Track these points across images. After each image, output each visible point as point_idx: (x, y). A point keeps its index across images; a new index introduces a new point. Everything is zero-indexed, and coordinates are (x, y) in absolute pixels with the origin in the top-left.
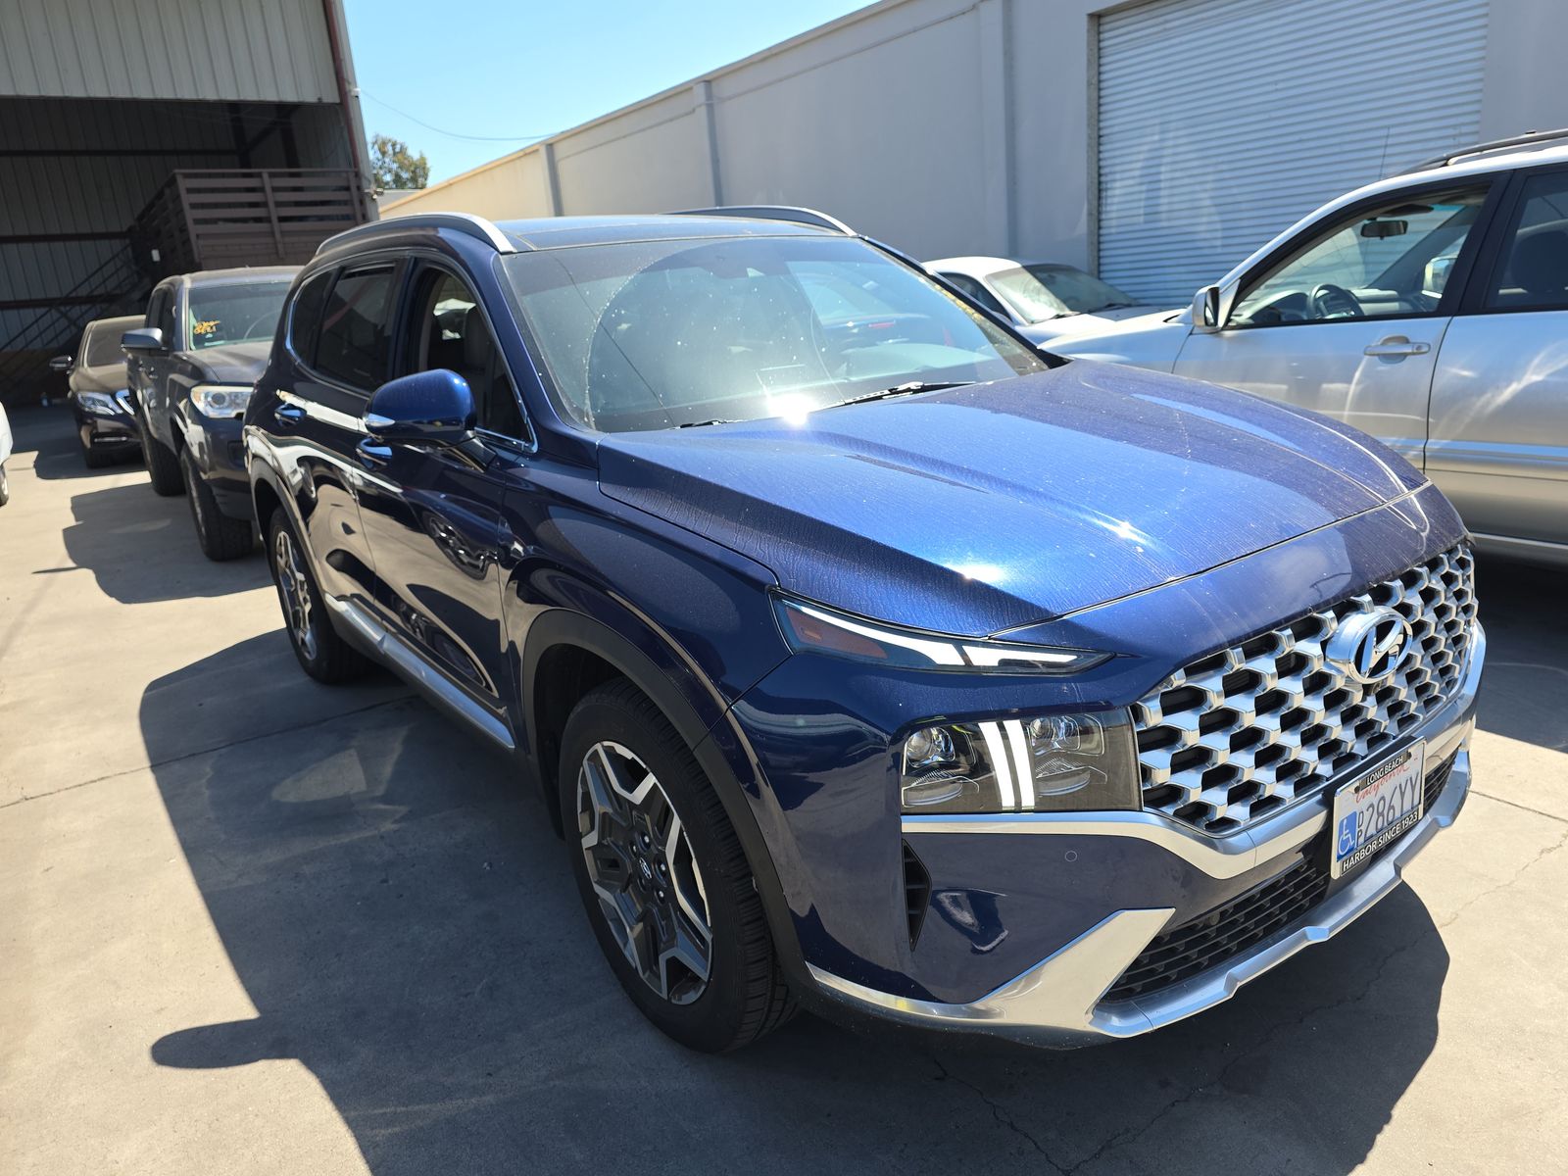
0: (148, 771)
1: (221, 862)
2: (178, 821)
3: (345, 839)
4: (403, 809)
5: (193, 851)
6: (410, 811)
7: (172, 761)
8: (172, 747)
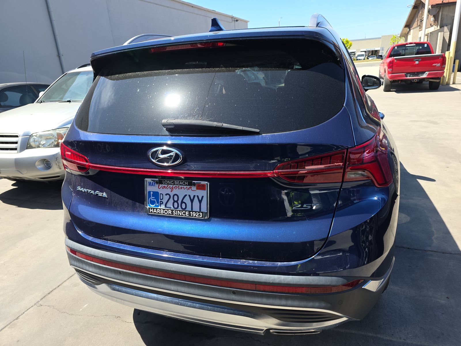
1: (426, 205)
5: (435, 211)
7: (453, 254)
8: (456, 262)
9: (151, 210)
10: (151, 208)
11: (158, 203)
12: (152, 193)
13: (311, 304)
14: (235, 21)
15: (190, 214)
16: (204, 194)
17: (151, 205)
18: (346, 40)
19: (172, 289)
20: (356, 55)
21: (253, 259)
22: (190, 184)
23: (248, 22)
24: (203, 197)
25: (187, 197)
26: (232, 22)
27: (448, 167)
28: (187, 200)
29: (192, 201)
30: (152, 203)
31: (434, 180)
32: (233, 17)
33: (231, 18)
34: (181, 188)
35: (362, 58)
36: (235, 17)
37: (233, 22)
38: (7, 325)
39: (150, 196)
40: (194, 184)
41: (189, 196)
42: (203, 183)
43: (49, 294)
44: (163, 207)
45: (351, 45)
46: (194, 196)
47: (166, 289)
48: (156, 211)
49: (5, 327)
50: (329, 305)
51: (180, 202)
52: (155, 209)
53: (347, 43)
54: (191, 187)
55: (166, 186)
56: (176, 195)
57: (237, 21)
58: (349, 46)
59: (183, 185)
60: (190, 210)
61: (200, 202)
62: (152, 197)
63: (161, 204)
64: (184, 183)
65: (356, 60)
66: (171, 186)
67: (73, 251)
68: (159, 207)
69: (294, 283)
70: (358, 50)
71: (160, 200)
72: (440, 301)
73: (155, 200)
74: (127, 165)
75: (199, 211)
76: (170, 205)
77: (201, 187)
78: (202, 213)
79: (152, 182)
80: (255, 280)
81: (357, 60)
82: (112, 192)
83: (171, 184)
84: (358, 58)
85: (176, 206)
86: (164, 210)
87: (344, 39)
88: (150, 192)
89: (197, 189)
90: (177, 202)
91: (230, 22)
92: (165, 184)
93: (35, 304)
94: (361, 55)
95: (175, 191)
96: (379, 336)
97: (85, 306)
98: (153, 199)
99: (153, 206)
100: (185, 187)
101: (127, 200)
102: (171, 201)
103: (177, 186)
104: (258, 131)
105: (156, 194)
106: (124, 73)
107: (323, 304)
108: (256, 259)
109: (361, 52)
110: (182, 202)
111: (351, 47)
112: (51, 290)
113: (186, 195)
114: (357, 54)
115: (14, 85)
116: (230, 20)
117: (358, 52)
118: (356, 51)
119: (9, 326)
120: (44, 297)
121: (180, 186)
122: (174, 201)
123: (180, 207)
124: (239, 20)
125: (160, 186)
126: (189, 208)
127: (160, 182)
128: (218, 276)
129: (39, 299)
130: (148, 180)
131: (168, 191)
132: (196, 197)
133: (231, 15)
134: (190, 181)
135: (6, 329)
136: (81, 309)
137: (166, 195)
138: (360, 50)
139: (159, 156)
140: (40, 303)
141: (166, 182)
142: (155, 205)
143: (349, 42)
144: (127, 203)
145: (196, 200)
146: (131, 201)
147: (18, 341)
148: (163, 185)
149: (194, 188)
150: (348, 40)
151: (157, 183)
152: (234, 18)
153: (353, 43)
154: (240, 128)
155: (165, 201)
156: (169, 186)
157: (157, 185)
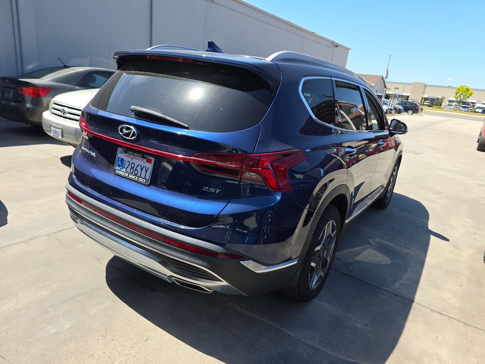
0: (415, 301)
1: (418, 256)
2: (419, 274)
3: (389, 244)
4: (370, 240)
5: (422, 264)
6: (370, 239)
7: (405, 299)
8: (401, 305)
9: (116, 171)
10: (117, 170)
11: (122, 167)
12: (120, 159)
13: (197, 261)
14: (335, 47)
15: (138, 179)
16: (150, 166)
17: (118, 167)
18: (467, 88)
19: (115, 230)
20: (475, 107)
21: (168, 219)
22: (143, 157)
23: (350, 49)
24: (148, 168)
25: (140, 166)
26: (331, 47)
27: (475, 234)
28: (139, 169)
29: (142, 170)
30: (119, 166)
31: (447, 240)
32: (334, 42)
33: (331, 43)
34: (138, 159)
35: (481, 111)
36: (336, 42)
37: (333, 47)
38: (23, 242)
39: (118, 161)
40: (145, 158)
41: (141, 165)
42: (150, 158)
43: (60, 231)
44: (124, 170)
45: (471, 95)
46: (144, 166)
47: (111, 229)
48: (119, 173)
49: (21, 242)
50: (209, 266)
51: (134, 169)
52: (119, 171)
53: (467, 91)
54: (143, 160)
55: (129, 155)
56: (133, 163)
57: (337, 46)
58: (468, 95)
59: (138, 157)
60: (139, 176)
61: (146, 171)
62: (120, 162)
63: (123, 168)
64: (139, 156)
65: (473, 112)
66: (132, 156)
67: (70, 193)
68: (122, 170)
69: (188, 242)
70: (479, 102)
71: (123, 165)
72: (357, 325)
73: (121, 164)
74: (106, 134)
75: (144, 178)
76: (128, 170)
77: (149, 161)
78: (146, 179)
79: (122, 151)
80: (163, 234)
81: (475, 112)
82: (98, 153)
83: (132, 155)
84: (477, 110)
85: (132, 172)
86: (124, 172)
87: (464, 86)
88: (119, 158)
89: (147, 161)
90: (133, 168)
91: (329, 47)
92: (128, 154)
93: (47, 235)
94: (481, 107)
95: (134, 161)
96: (283, 329)
97: (80, 246)
98: (120, 163)
99: (119, 168)
100: (140, 158)
101: (106, 161)
102: (130, 167)
103: (136, 157)
104: (187, 126)
105: (122, 160)
106: (130, 71)
107: (205, 264)
108: (169, 220)
109: (483, 104)
110: (136, 169)
111: (470, 97)
112: (63, 229)
113: (139, 165)
114: (477, 105)
115: (101, 70)
116: (330, 45)
117: (479, 103)
118: (477, 102)
119: (24, 242)
120: (56, 232)
121: (137, 157)
122: (132, 168)
123: (134, 173)
124: (340, 46)
125: (126, 154)
126: (139, 175)
127: (126, 152)
128: (143, 226)
129: (52, 233)
130: (120, 150)
131: (129, 159)
132: (145, 167)
133: (332, 40)
134: (143, 154)
135: (21, 243)
136: (76, 247)
137: (128, 162)
138: (482, 101)
139: (124, 131)
140: (51, 235)
141: (129, 153)
142: (120, 168)
143: (470, 91)
144: (105, 163)
145: (144, 170)
146: (108, 162)
147: (25, 253)
148: (128, 155)
149: (145, 161)
150: (470, 87)
151: (124, 152)
152: (335, 44)
153: (474, 92)
154: (176, 121)
155: (126, 166)
156: (131, 156)
157: (124, 154)
